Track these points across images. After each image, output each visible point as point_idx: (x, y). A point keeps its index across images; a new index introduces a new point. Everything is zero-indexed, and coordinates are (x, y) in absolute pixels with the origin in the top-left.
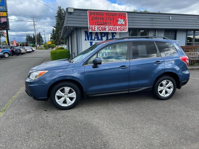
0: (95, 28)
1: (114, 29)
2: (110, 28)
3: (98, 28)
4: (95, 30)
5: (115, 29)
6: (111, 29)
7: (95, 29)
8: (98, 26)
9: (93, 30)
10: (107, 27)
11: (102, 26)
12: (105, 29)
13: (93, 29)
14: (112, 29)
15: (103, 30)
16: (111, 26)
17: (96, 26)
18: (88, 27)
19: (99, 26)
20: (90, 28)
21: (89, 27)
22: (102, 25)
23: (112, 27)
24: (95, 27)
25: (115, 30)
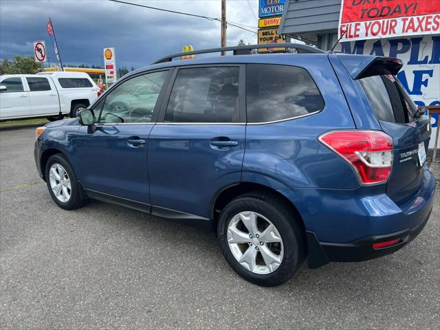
0: (359, 30)
1: (428, 23)
2: (412, 21)
3: (367, 28)
4: (358, 36)
5: (433, 24)
6: (416, 24)
7: (357, 33)
8: (368, 22)
9: (351, 37)
10: (399, 20)
11: (381, 21)
12: (392, 28)
13: (352, 34)
14: (420, 25)
15: (384, 33)
16: (415, 18)
17: (362, 23)
18: (337, 29)
19: (373, 22)
20: (342, 31)
21: (339, 27)
22: (381, 16)
23: (421, 17)
24: (358, 27)
25: (429, 26)
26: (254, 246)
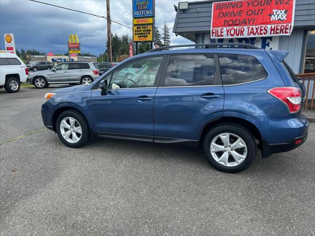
0: (223, 32)
1: (261, 30)
2: (252, 29)
3: (228, 32)
4: (222, 36)
5: (264, 31)
6: (255, 31)
7: (222, 34)
8: (228, 28)
9: (218, 36)
10: (245, 27)
11: (235, 28)
12: (242, 32)
13: (219, 34)
14: (257, 31)
15: (237, 35)
16: (254, 27)
17: (225, 29)
18: (210, 31)
19: (231, 28)
20: (213, 33)
21: (211, 30)
22: (237, 25)
23: (257, 27)
24: (222, 31)
25: (262, 32)
26: (227, 152)
